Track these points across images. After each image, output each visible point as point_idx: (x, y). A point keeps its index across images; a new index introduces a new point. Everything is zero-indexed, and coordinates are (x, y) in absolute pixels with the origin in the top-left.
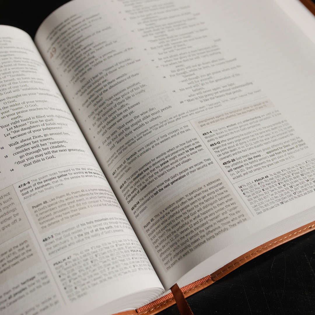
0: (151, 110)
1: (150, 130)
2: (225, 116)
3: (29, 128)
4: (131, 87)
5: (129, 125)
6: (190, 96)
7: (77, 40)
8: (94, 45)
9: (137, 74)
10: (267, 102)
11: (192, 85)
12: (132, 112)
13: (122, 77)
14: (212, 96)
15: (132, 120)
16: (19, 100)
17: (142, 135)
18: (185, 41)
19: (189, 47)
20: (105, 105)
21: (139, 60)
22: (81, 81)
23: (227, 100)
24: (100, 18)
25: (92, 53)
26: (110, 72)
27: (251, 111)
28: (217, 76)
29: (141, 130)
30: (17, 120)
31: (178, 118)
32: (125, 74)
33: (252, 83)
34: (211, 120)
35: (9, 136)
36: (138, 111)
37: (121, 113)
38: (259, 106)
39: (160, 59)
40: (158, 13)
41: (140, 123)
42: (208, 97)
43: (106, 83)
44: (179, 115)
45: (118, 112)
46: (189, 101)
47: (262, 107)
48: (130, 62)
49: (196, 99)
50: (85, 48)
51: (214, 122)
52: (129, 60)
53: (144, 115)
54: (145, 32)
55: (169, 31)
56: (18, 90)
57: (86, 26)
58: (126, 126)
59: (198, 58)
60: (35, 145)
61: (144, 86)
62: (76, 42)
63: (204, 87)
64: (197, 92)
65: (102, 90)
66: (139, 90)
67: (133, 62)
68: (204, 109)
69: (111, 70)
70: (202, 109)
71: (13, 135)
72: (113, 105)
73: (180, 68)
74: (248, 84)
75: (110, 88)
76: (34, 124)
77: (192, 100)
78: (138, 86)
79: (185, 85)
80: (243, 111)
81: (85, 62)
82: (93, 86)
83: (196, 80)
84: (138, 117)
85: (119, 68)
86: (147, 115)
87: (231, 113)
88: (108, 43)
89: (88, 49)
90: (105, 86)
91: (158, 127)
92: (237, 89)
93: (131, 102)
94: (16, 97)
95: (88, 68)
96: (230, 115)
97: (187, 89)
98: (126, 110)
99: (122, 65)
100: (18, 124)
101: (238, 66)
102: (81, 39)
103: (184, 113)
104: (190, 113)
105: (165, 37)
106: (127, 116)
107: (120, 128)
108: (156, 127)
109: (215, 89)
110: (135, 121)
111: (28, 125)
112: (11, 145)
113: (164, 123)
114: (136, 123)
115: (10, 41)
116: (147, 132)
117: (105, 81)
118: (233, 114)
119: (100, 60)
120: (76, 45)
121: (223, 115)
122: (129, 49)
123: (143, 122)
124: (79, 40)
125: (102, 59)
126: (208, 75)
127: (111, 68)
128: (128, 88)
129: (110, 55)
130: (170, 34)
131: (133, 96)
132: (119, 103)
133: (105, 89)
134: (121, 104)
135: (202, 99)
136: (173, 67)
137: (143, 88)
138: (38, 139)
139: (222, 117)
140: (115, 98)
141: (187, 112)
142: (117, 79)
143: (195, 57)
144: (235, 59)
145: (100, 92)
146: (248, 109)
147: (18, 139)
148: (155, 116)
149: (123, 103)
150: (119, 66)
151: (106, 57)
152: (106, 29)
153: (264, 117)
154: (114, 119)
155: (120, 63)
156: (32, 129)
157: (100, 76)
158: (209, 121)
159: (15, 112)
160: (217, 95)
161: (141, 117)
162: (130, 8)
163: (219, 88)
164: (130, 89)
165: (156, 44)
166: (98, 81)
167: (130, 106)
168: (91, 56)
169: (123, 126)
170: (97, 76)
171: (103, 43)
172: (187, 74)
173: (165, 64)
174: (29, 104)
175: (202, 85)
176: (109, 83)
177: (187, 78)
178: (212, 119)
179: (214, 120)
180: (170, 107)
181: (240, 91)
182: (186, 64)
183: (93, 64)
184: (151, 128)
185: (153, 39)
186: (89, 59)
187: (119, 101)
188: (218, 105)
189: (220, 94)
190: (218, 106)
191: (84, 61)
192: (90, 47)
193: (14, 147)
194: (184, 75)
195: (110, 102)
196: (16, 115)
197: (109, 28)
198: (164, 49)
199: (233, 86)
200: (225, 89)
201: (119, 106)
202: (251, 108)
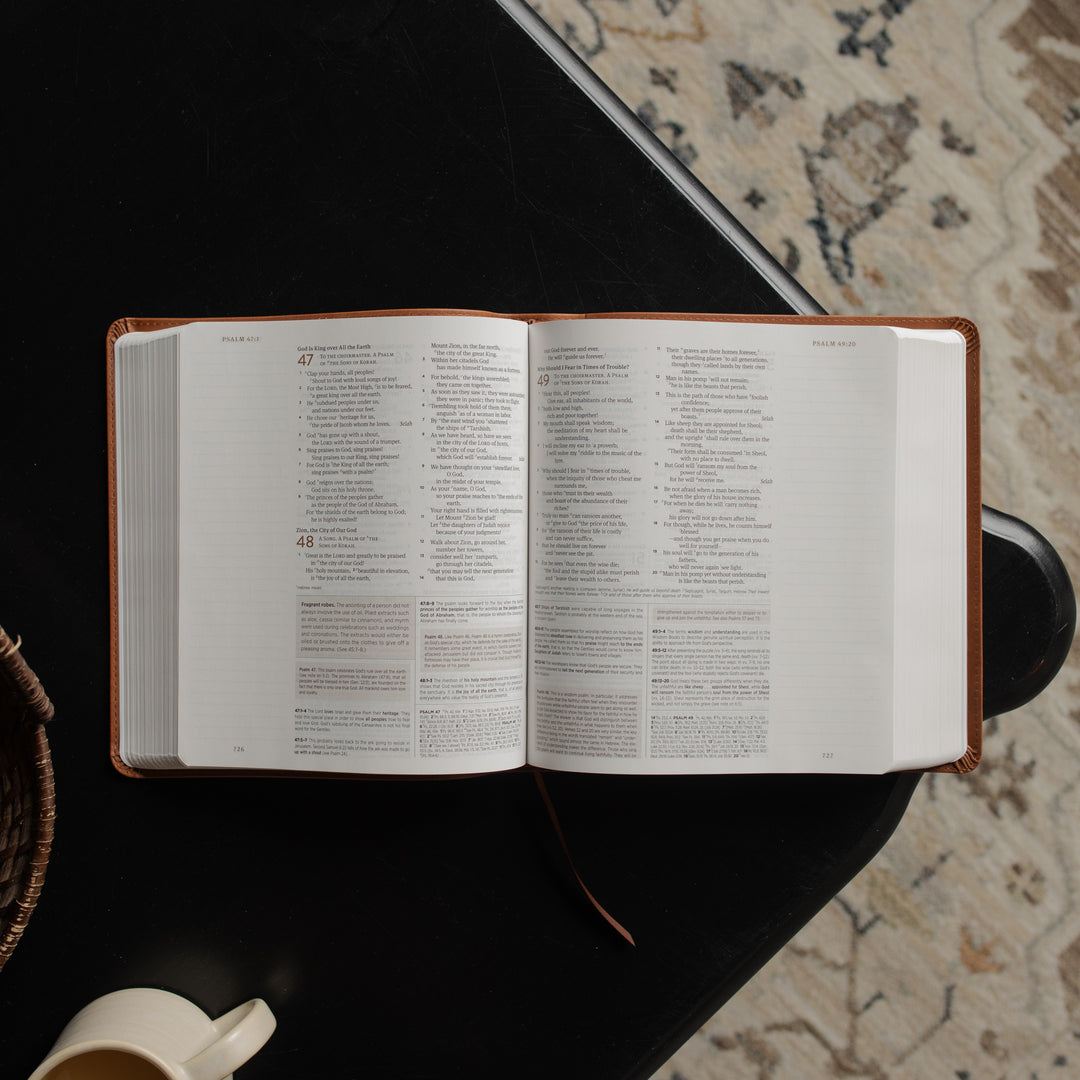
0: (614, 565)
1: (597, 592)
2: (696, 615)
3: (462, 526)
4: (608, 517)
5: (580, 568)
6: (670, 567)
7: (579, 394)
8: (596, 420)
9: (625, 502)
10: (764, 613)
11: (684, 549)
12: (591, 554)
13: (604, 494)
14: (698, 578)
15: (585, 564)
16: (468, 475)
17: (586, 592)
18: (719, 467)
19: (718, 481)
20: (566, 520)
21: (639, 479)
22: (557, 461)
23: (714, 591)
24: (626, 376)
25: (588, 431)
26: (595, 478)
27: (735, 619)
28: (725, 547)
29: (589, 585)
30: (453, 507)
31: (638, 593)
32: (610, 494)
33: (765, 576)
34: (676, 615)
35: (435, 528)
36: (599, 556)
37: (578, 546)
38: (749, 616)
39: (667, 489)
40: (713, 396)
41: (592, 576)
42: (693, 578)
43: (582, 490)
44: (641, 591)
45: (576, 542)
46: (665, 574)
47: (752, 619)
48: (625, 475)
49: (677, 574)
50: (583, 416)
51: (677, 618)
52: (626, 471)
53: (602, 568)
54: (673, 430)
55: (709, 438)
56: (471, 457)
57: (600, 379)
58: (575, 568)
59: (720, 504)
60: (459, 554)
61: (623, 524)
62: (576, 397)
63: (698, 559)
64: (683, 564)
65: (573, 497)
66: (614, 528)
67: (629, 479)
68: (677, 594)
69: (598, 475)
70: (673, 594)
71: (440, 528)
72: (574, 528)
73: (684, 514)
74: (759, 575)
75: (583, 502)
76: (470, 522)
77: (671, 574)
78: (617, 520)
79: (675, 546)
80: (724, 615)
81: (573, 439)
82: (566, 482)
83: (695, 543)
84: (594, 565)
85: (608, 479)
86: (606, 569)
87: (706, 613)
88: (615, 428)
89: (585, 420)
90: (580, 494)
91: (609, 593)
92: (739, 578)
93: (597, 540)
94: (466, 468)
95: (572, 450)
96: (704, 615)
97: (674, 553)
98: (585, 546)
99: (615, 475)
100: (451, 515)
101: (765, 540)
102: (586, 397)
103: (648, 590)
104: (655, 593)
105: (697, 449)
106: (583, 554)
107: (568, 563)
108: (607, 592)
109: (709, 568)
110: (587, 568)
111: (463, 520)
112: (433, 542)
113: (618, 592)
114: (588, 573)
115: (494, 356)
116: (594, 592)
117: (583, 486)
118: (709, 615)
119: (592, 449)
120: (575, 401)
121: (694, 612)
122: (637, 453)
123: (596, 576)
124: (582, 397)
125: (595, 450)
126: (715, 540)
127: (599, 471)
128: (603, 517)
129: (607, 450)
130: (706, 444)
131: (604, 532)
132: (582, 531)
133: (577, 497)
134: (584, 535)
135: (682, 578)
136: (676, 510)
137: (620, 528)
138: (466, 546)
139: (691, 615)
140: (582, 519)
141: (653, 591)
142: (598, 494)
143: (716, 501)
144: (770, 526)
145: (569, 497)
146: (732, 616)
147: (444, 538)
148: (613, 577)
149: (587, 535)
150: (610, 475)
151: (601, 450)
152: (625, 401)
153: (745, 635)
154: (568, 546)
155: (613, 471)
156: (465, 529)
157: (580, 474)
158: (671, 615)
159: (456, 493)
160: (707, 578)
161: (597, 568)
162: (677, 372)
163: (717, 568)
164: (606, 520)
165: (677, 459)
166: (575, 479)
167: (593, 543)
168: (584, 435)
169: (572, 564)
170: (577, 471)
171: (609, 423)
172: (687, 529)
173: (669, 500)
174: (477, 485)
175: (698, 554)
176: (586, 493)
177: (684, 535)
178: (677, 612)
179: (679, 615)
180: (637, 573)
181: (741, 582)
182: (698, 511)
183: (582, 449)
184: (600, 590)
185: (678, 447)
186: (580, 438)
187: (585, 528)
188: (698, 594)
189: (712, 578)
190: (696, 597)
191: (572, 435)
192: (591, 420)
193: (435, 546)
194: (683, 528)
195: (573, 520)
196: (454, 500)
197: (629, 401)
198: (682, 473)
199: (737, 572)
200: (723, 571)
201: (580, 535)
202: (736, 615)
